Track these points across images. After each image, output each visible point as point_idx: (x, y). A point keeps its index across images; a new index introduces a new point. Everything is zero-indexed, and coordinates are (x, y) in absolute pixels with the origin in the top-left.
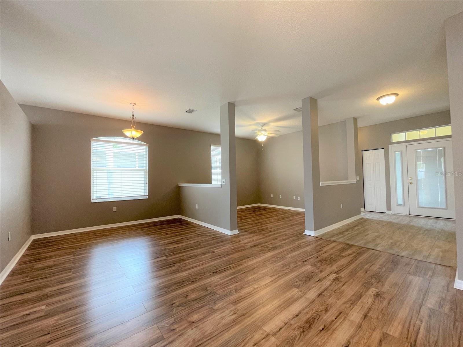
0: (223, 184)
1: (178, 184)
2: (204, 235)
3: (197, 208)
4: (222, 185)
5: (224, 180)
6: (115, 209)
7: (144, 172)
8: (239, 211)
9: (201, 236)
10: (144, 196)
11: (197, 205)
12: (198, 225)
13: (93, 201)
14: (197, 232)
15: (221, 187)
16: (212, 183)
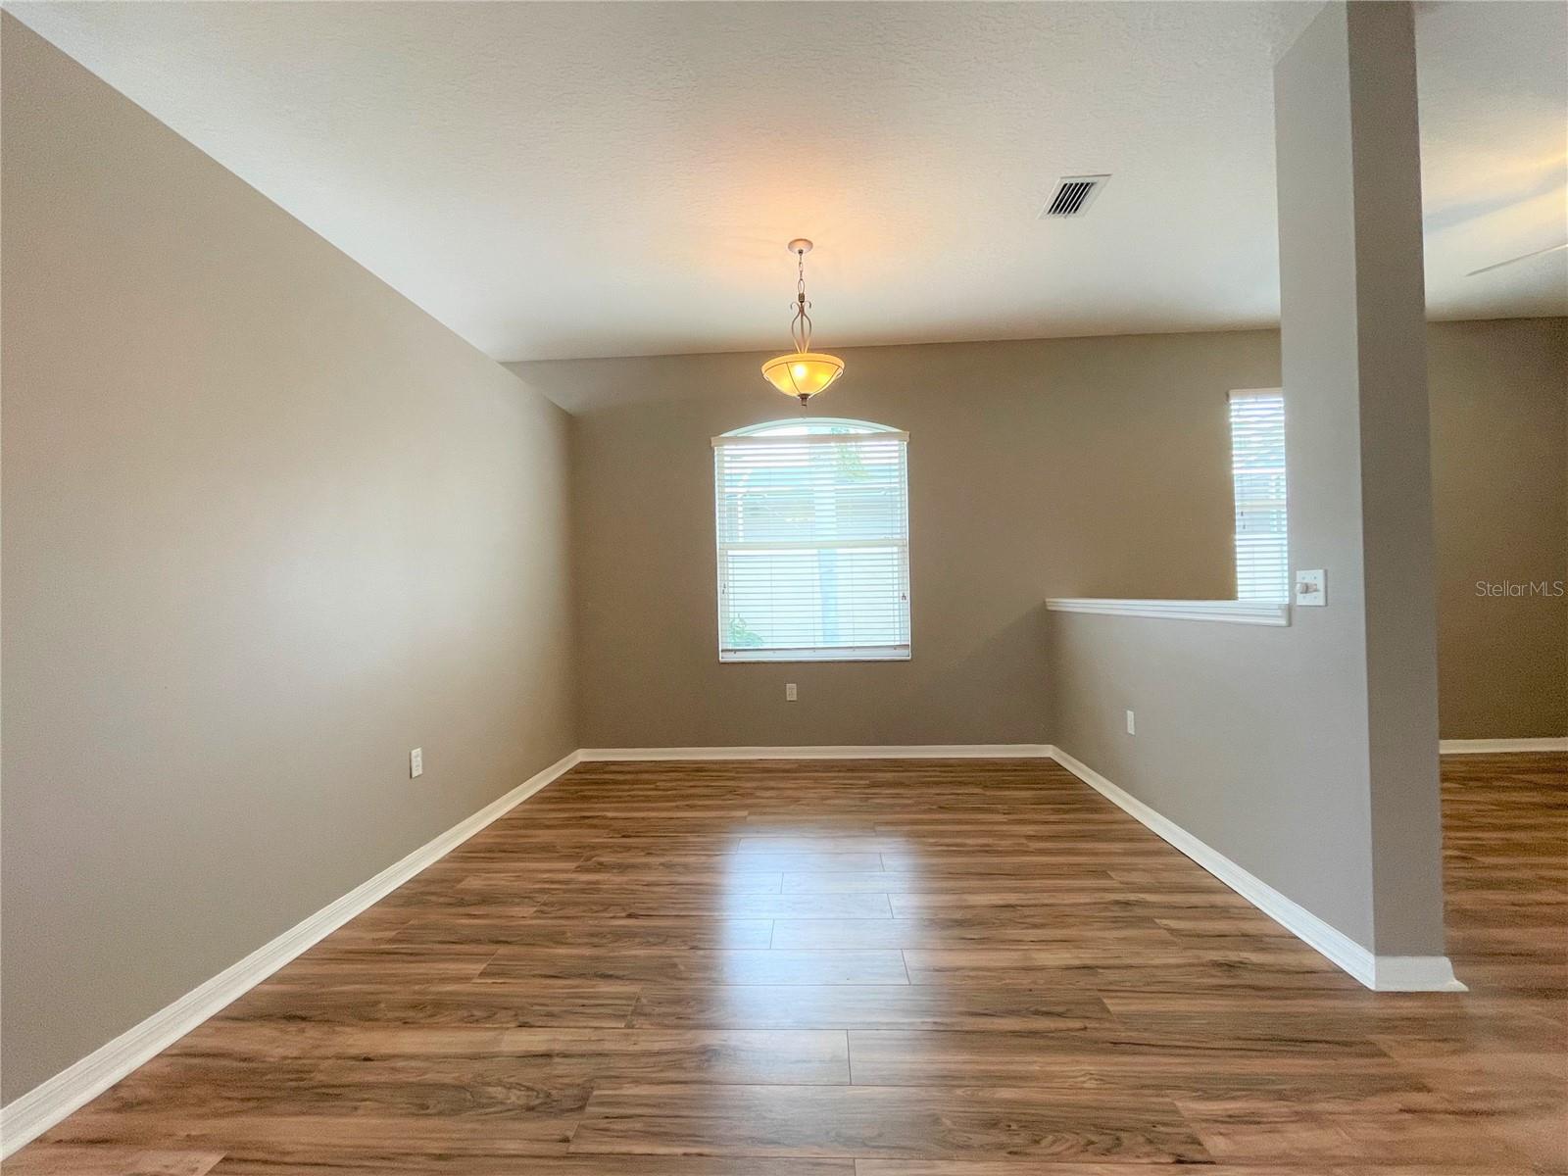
0: (1302, 600)
1: (1045, 602)
2: (1149, 920)
3: (1131, 730)
4: (1290, 610)
5: (1315, 577)
6: (792, 692)
7: (895, 549)
8: (1464, 776)
9: (1129, 923)
10: (895, 647)
11: (1130, 714)
12: (1136, 826)
13: (724, 657)
14: (1117, 878)
15: (1283, 622)
16: (1239, 595)
